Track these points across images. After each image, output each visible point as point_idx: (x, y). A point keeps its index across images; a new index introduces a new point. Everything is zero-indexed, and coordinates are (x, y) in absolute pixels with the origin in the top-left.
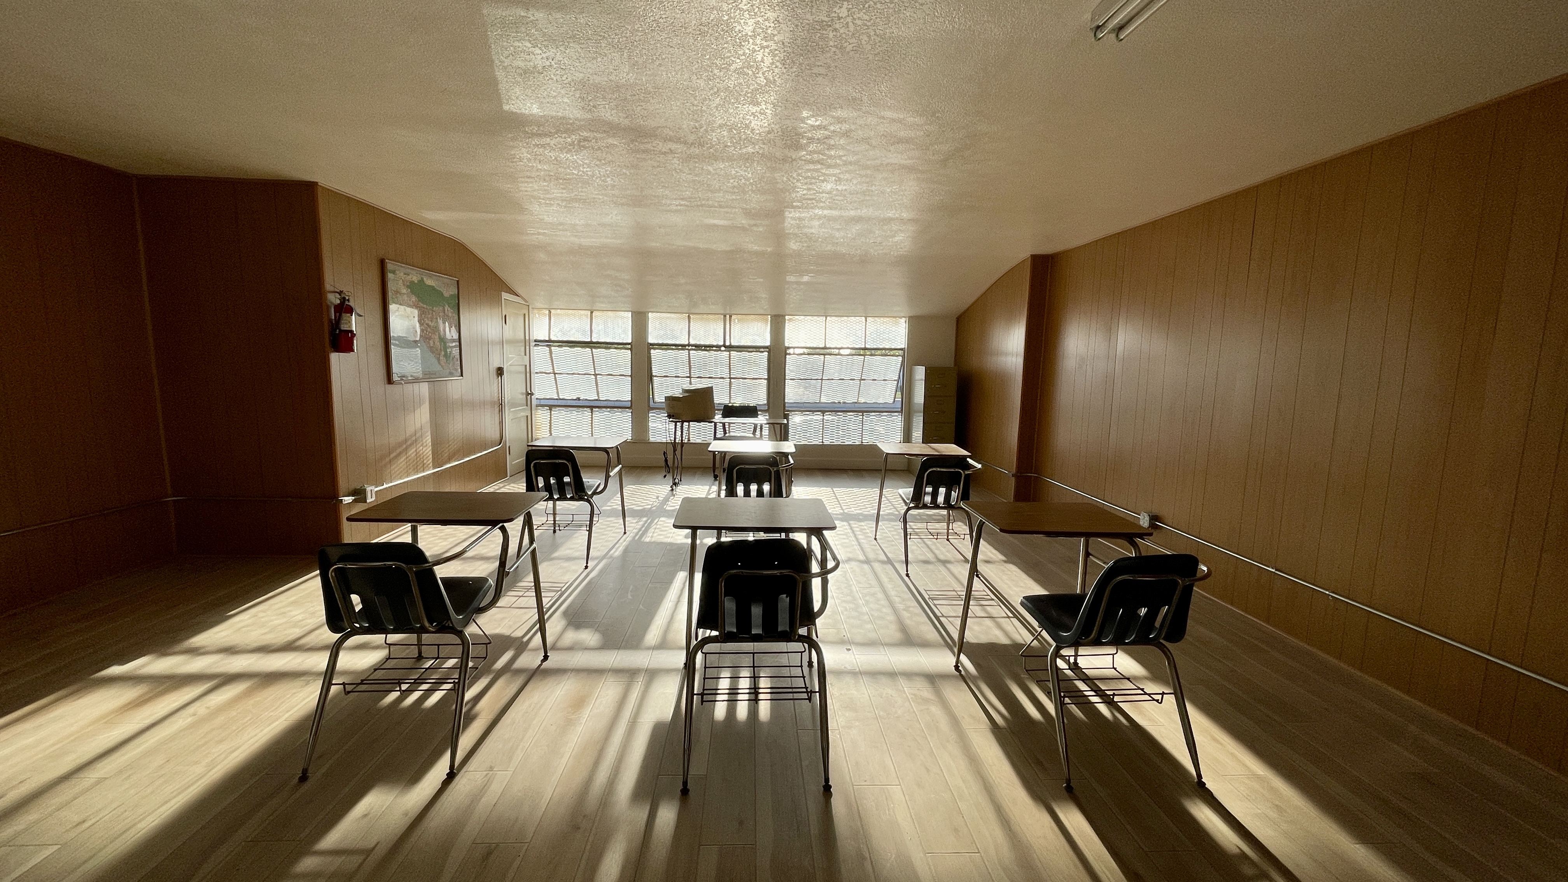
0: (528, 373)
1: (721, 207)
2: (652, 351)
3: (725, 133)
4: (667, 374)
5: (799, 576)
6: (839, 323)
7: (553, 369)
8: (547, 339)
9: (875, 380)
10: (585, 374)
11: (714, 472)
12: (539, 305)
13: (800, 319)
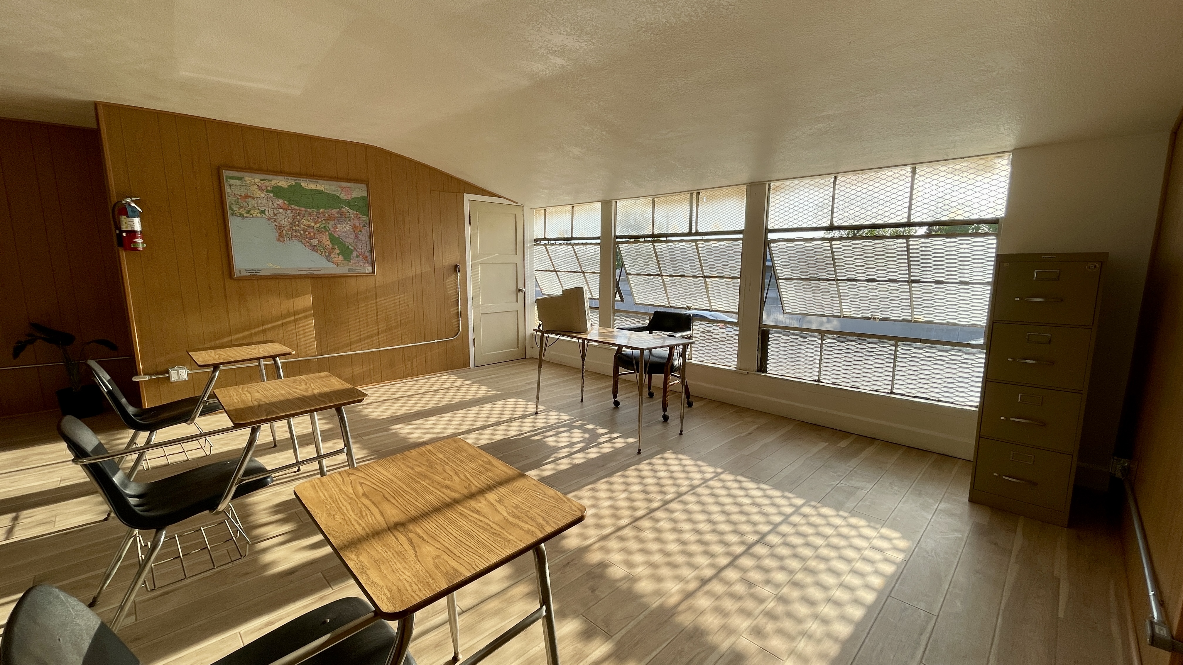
0: (520, 271)
2: (620, 245)
4: (638, 272)
8: (543, 237)
9: (942, 282)
12: (538, 205)
13: (792, 185)
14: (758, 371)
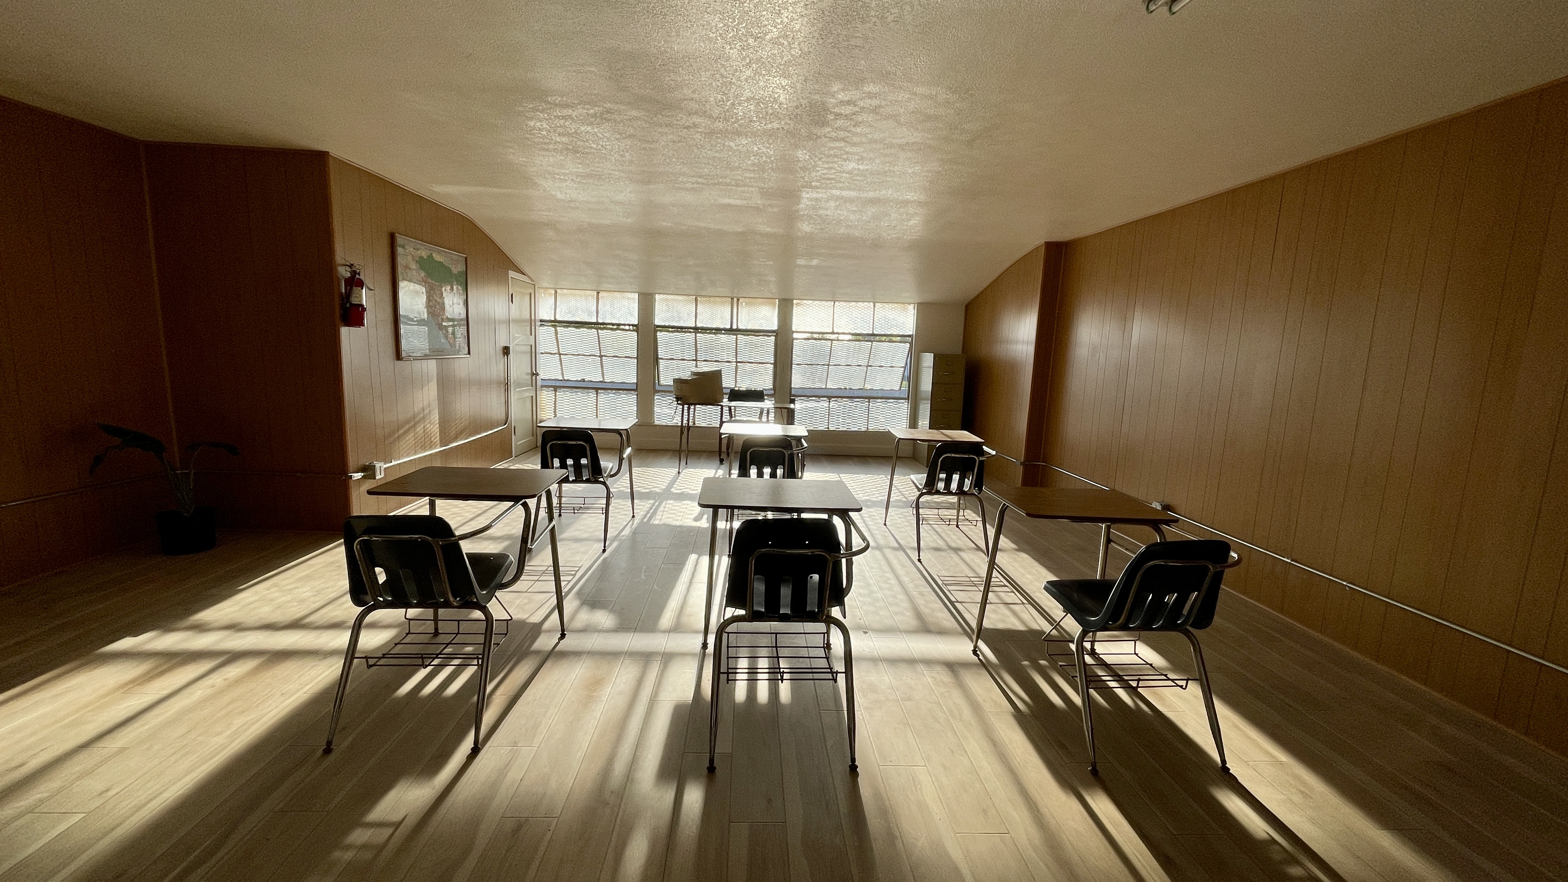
0: (533, 353)
1: (737, 185)
2: (659, 334)
3: (752, 107)
4: (673, 357)
5: (830, 556)
6: (848, 309)
7: (559, 350)
8: (553, 319)
9: (882, 366)
10: (590, 355)
11: (720, 456)
12: (545, 285)
13: (807, 303)
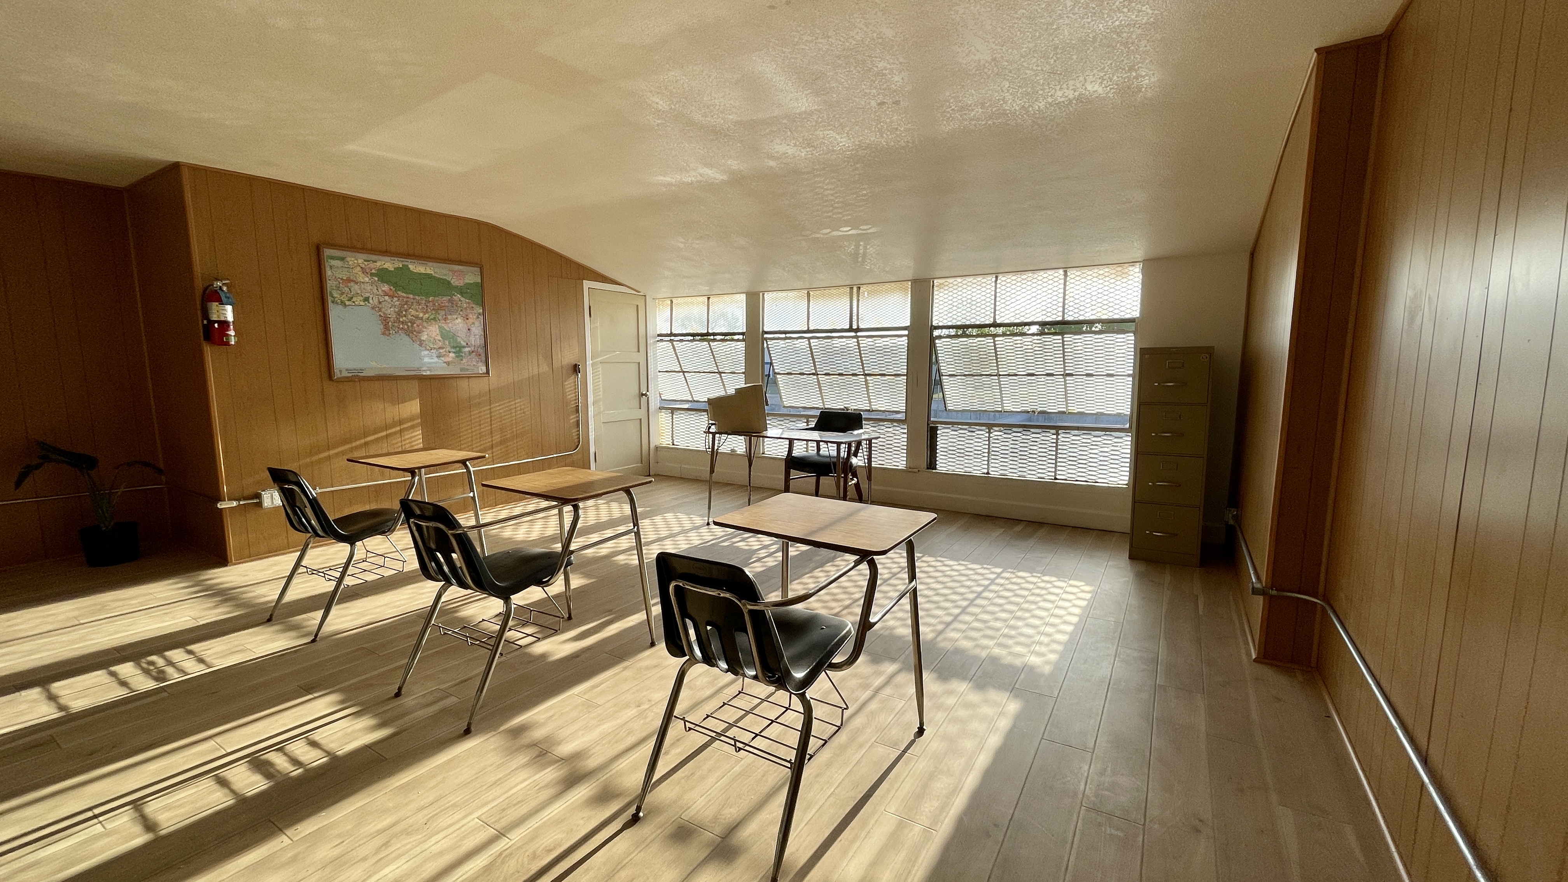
0: (643, 372)
2: (769, 342)
4: (790, 371)
7: (682, 367)
8: (669, 333)
9: (1092, 375)
10: (709, 373)
12: (653, 293)
13: (955, 283)
14: (928, 468)
